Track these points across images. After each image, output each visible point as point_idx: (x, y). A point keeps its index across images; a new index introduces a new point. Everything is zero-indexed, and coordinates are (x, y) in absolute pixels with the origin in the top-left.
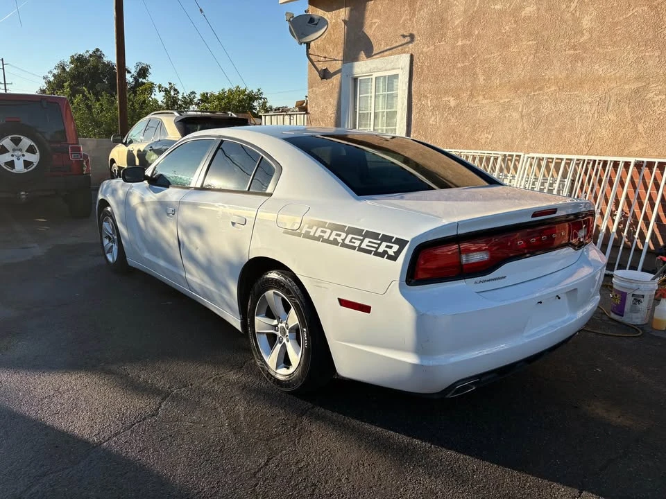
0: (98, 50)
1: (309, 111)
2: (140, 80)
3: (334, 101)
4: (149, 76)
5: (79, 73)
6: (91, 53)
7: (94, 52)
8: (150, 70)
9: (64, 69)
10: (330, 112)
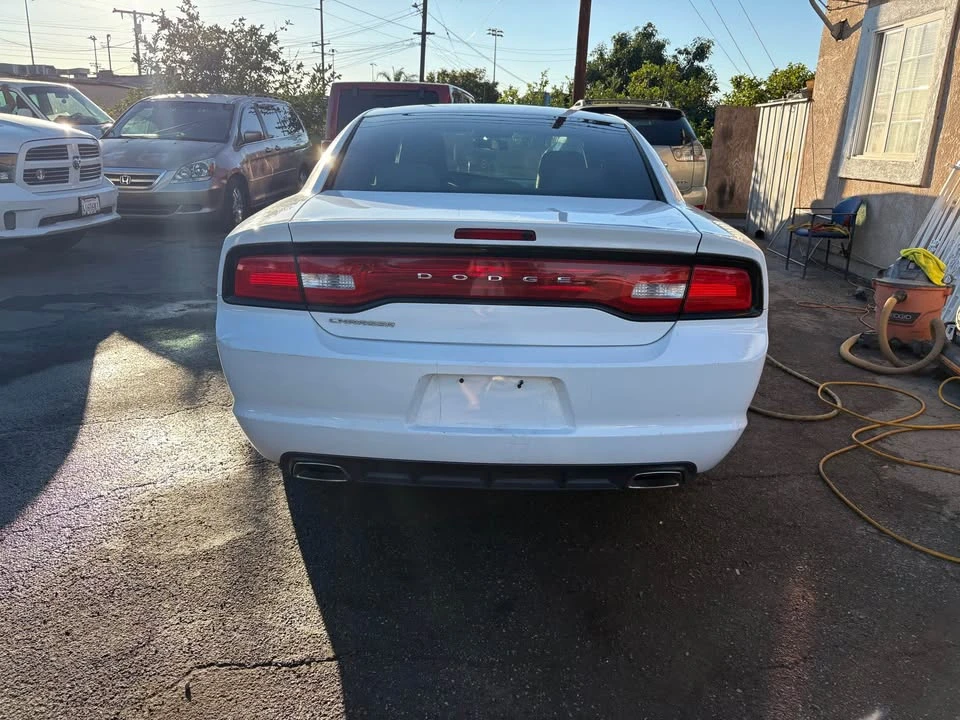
0: (650, 25)
1: (814, 96)
2: (696, 63)
3: (846, 79)
4: (710, 57)
5: (618, 59)
6: (640, 30)
7: (645, 29)
8: (712, 49)
9: (601, 55)
10: (839, 97)
